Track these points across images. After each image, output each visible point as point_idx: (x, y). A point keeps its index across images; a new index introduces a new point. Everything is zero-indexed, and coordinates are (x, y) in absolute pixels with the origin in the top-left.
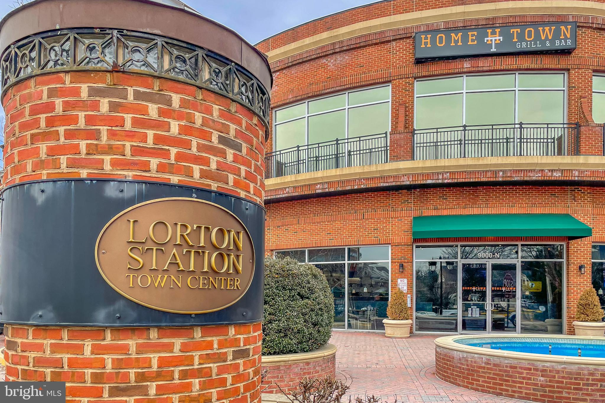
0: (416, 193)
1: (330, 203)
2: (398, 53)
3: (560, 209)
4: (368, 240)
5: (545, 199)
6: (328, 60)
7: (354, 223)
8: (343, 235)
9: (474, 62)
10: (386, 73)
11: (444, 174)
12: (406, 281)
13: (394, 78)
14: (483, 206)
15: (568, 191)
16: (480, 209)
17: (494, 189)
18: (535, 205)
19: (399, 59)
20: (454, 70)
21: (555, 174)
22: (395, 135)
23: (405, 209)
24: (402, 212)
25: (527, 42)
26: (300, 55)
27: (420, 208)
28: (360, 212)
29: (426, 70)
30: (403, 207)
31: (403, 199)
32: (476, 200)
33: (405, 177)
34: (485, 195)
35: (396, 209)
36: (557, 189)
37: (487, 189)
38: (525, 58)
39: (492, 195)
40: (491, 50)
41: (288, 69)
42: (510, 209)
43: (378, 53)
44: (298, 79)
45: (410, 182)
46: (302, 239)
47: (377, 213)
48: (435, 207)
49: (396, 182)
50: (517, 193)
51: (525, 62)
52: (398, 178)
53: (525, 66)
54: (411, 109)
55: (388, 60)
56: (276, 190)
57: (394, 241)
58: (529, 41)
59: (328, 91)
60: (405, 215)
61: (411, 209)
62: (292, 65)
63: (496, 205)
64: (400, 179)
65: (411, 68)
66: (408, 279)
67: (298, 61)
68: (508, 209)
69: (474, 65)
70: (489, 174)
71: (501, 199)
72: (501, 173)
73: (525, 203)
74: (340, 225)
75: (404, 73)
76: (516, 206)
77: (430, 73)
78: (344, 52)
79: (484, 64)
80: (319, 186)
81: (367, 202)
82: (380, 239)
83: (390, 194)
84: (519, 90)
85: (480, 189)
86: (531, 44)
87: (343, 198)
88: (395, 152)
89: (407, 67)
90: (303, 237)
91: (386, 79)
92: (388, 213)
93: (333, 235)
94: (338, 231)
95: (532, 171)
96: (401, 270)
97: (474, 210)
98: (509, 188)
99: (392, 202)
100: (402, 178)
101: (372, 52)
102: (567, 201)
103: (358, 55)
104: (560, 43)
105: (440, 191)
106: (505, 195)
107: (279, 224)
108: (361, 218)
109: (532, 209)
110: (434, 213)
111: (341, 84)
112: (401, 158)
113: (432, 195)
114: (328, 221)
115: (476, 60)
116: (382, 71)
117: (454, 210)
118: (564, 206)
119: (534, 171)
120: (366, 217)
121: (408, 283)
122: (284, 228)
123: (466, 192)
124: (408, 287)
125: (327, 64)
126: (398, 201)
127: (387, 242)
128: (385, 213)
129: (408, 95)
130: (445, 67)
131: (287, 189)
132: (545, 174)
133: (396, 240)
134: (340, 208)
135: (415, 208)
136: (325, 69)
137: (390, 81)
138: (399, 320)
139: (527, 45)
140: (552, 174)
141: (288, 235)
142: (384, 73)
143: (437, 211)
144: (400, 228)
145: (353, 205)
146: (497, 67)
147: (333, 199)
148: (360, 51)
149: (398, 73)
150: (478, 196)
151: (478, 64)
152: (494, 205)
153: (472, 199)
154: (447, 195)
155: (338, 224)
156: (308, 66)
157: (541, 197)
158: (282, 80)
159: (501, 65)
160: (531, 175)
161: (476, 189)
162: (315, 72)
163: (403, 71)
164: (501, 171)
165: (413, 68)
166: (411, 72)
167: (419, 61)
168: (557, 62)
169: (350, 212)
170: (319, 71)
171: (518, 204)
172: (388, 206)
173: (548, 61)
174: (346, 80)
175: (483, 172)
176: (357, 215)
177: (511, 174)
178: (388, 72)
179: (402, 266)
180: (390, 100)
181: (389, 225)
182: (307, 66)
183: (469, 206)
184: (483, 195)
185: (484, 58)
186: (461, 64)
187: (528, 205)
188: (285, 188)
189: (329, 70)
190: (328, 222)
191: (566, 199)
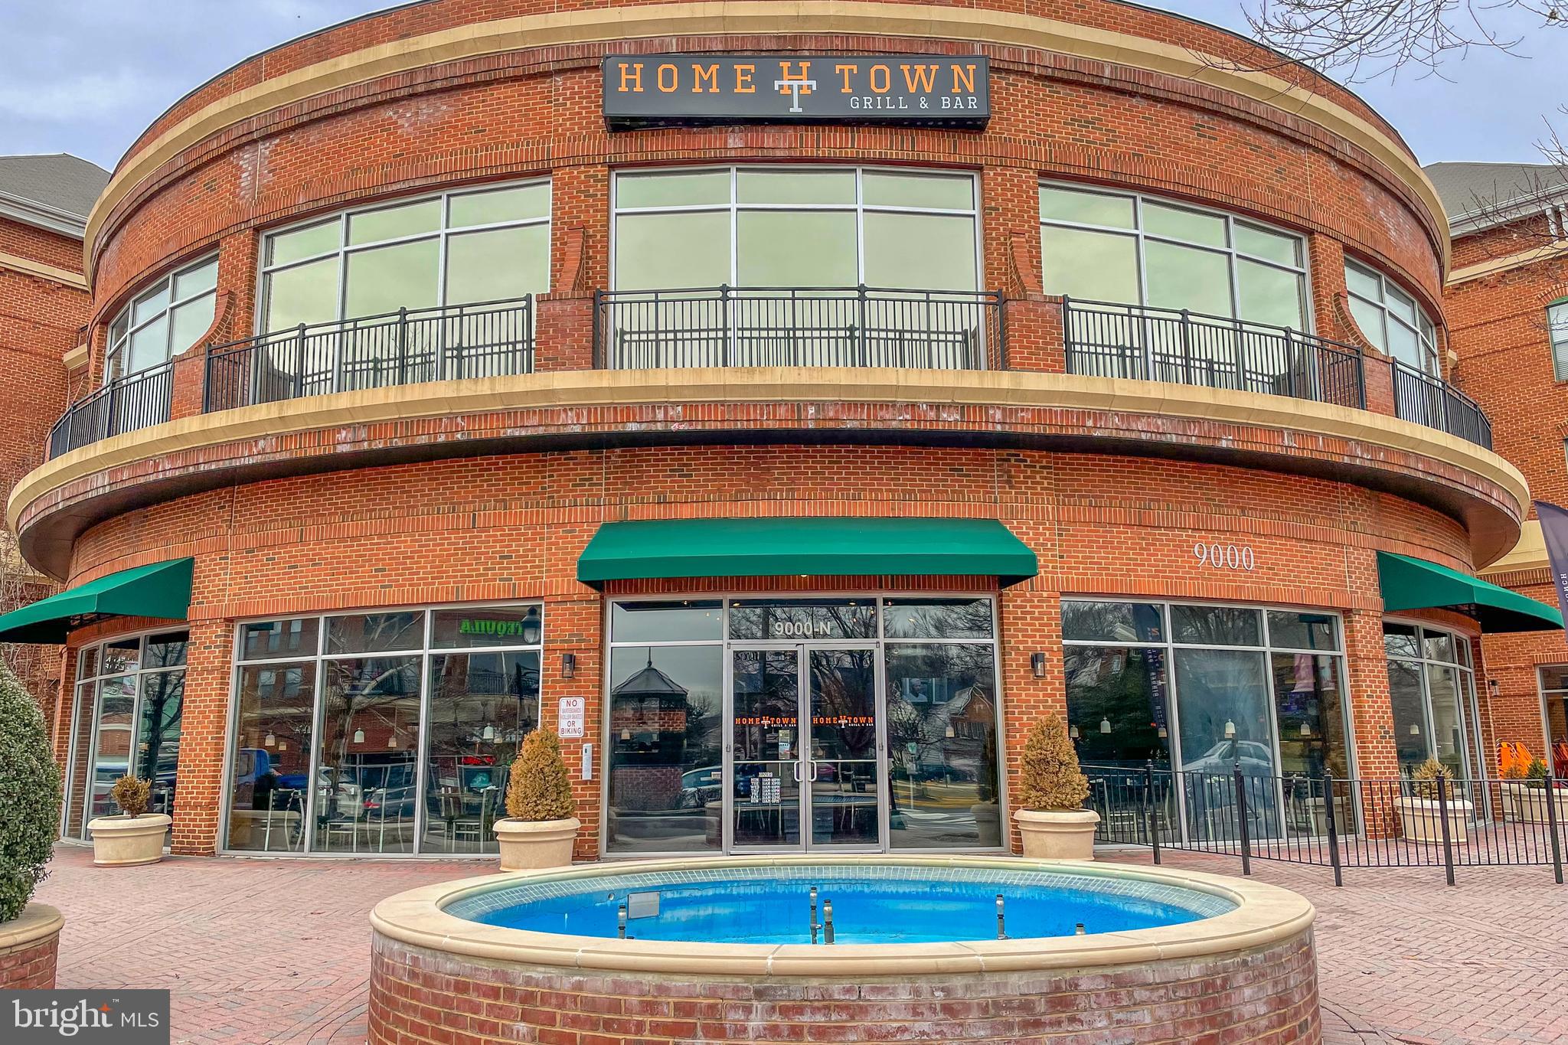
0: (613, 458)
1: (388, 483)
2: (568, 103)
3: (975, 506)
4: (484, 586)
5: (935, 480)
6: (397, 112)
7: (450, 538)
8: (418, 573)
9: (753, 135)
10: (537, 149)
11: (670, 409)
12: (580, 702)
13: (559, 162)
14: (782, 495)
15: (993, 460)
16: (775, 504)
17: (808, 451)
18: (910, 496)
19: (571, 119)
20: (705, 153)
21: (945, 416)
22: (550, 305)
23: (582, 501)
24: (576, 511)
25: (874, 95)
26: (330, 95)
27: (621, 501)
28: (464, 508)
29: (636, 148)
30: (579, 496)
31: (577, 475)
32: (764, 479)
33: (569, 413)
34: (788, 468)
35: (559, 502)
36: (966, 456)
37: (791, 452)
38: (875, 133)
39: (805, 468)
40: (791, 110)
41: (300, 131)
42: (849, 504)
43: (520, 100)
44: (323, 155)
45: (584, 428)
46: (307, 587)
47: (510, 514)
48: (659, 497)
49: (547, 425)
50: (867, 463)
51: (875, 144)
52: (552, 418)
53: (874, 153)
54: (600, 242)
55: (545, 118)
56: (231, 444)
57: (551, 591)
58: (879, 95)
59: (395, 187)
60: (582, 517)
61: (599, 501)
62: (312, 122)
63: (815, 494)
64: (555, 418)
65: (600, 143)
66: (587, 699)
67: (324, 112)
68: (844, 503)
69: (752, 143)
70: (782, 412)
71: (826, 479)
72: (812, 411)
73: (886, 490)
74: (410, 547)
75: (583, 151)
76: (865, 496)
77: (647, 156)
78: (439, 95)
79: (776, 141)
80: (344, 433)
81: (486, 481)
82: (514, 584)
83: (546, 461)
84: (864, 210)
85: (775, 452)
86: (884, 103)
87: (423, 470)
88: (550, 348)
89: (590, 140)
90: (310, 581)
91: (538, 165)
92: (538, 512)
93: (391, 575)
94: (405, 563)
95: (887, 406)
96: (567, 672)
97: (758, 506)
98: (846, 451)
99: (550, 482)
100: (563, 415)
101: (505, 98)
102: (991, 487)
103: (472, 103)
104: (953, 103)
105: (674, 454)
106: (838, 468)
107: (252, 544)
108: (468, 525)
109: (904, 505)
110: (657, 512)
111: (426, 172)
112: (564, 364)
113: (653, 466)
114: (380, 534)
115: (757, 131)
116: (528, 145)
117: (709, 506)
118: (985, 499)
119: (894, 406)
120: (480, 523)
121: (586, 710)
122: (263, 555)
123: (738, 458)
124: (586, 722)
125: (396, 123)
126: (566, 481)
127: (535, 592)
128: (532, 512)
129: (592, 206)
130: (683, 144)
131: (261, 443)
132: (919, 415)
133: (557, 587)
134: (413, 497)
135: (610, 500)
136: (391, 134)
137: (548, 172)
138: (536, 820)
139: (875, 104)
140: (938, 416)
141: (273, 575)
142: (532, 150)
143: (665, 508)
144: (568, 553)
145: (448, 489)
146: (809, 152)
147: (396, 473)
148: (479, 95)
149: (568, 153)
150: (768, 469)
151: (763, 143)
152: (810, 495)
153: (756, 477)
154: (691, 465)
155: (405, 544)
156: (350, 124)
157: (927, 475)
158: (286, 157)
159: (818, 147)
160: (887, 417)
161: (763, 452)
162: (365, 140)
163: (579, 148)
164: (812, 404)
165: (605, 143)
166: (599, 150)
167: (620, 126)
168: (950, 149)
169: (439, 509)
170: (375, 138)
171: (871, 491)
172: (539, 493)
173: (929, 144)
174: (441, 164)
175: (768, 405)
176: (458, 516)
177: (837, 412)
178: (543, 148)
179: (571, 660)
180: (549, 218)
181: (540, 545)
182: (347, 124)
183: (746, 496)
184: (783, 468)
185: (777, 128)
186: (721, 139)
187: (893, 496)
188: (256, 440)
189: (400, 136)
190: (380, 536)
191: (988, 482)
